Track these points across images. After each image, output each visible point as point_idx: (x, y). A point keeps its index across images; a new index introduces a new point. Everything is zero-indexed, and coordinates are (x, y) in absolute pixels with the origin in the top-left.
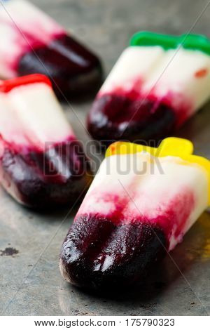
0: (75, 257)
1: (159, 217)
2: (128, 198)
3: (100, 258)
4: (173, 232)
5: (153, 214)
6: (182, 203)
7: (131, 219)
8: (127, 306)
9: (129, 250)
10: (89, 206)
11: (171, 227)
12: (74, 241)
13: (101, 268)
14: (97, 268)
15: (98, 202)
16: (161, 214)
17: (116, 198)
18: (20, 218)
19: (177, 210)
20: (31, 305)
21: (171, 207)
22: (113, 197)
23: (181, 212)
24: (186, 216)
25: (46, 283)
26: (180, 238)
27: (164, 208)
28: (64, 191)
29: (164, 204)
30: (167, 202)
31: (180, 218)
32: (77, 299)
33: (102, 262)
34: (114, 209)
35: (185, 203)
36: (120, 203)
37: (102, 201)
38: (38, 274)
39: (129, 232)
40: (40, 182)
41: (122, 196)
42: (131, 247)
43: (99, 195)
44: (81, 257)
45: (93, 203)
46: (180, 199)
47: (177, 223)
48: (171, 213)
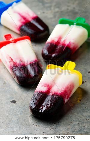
0: (34, 107)
1: (61, 93)
2: (52, 85)
3: (41, 107)
4: (66, 97)
5: (60, 92)
6: (70, 88)
7: (53, 93)
8: (50, 123)
9: (51, 105)
10: (39, 88)
11: (65, 96)
12: (33, 101)
13: (42, 111)
14: (40, 111)
15: (42, 87)
16: (62, 92)
17: (48, 85)
18: (18, 89)
19: (68, 90)
20: (19, 122)
21: (66, 89)
22: (47, 85)
23: (69, 91)
24: (71, 91)
25: (24, 114)
26: (68, 99)
27: (63, 90)
28: (32, 80)
29: (63, 88)
30: (65, 87)
31: (68, 92)
32: (34, 120)
33: (42, 109)
34: (47, 89)
35: (71, 87)
36: (49, 87)
37: (43, 86)
38: (22, 110)
39: (51, 98)
40: (24, 78)
41: (50, 85)
42: (52, 104)
43: (43, 84)
44: (35, 107)
45: (41, 87)
46: (69, 86)
47: (67, 94)
48: (65, 91)
